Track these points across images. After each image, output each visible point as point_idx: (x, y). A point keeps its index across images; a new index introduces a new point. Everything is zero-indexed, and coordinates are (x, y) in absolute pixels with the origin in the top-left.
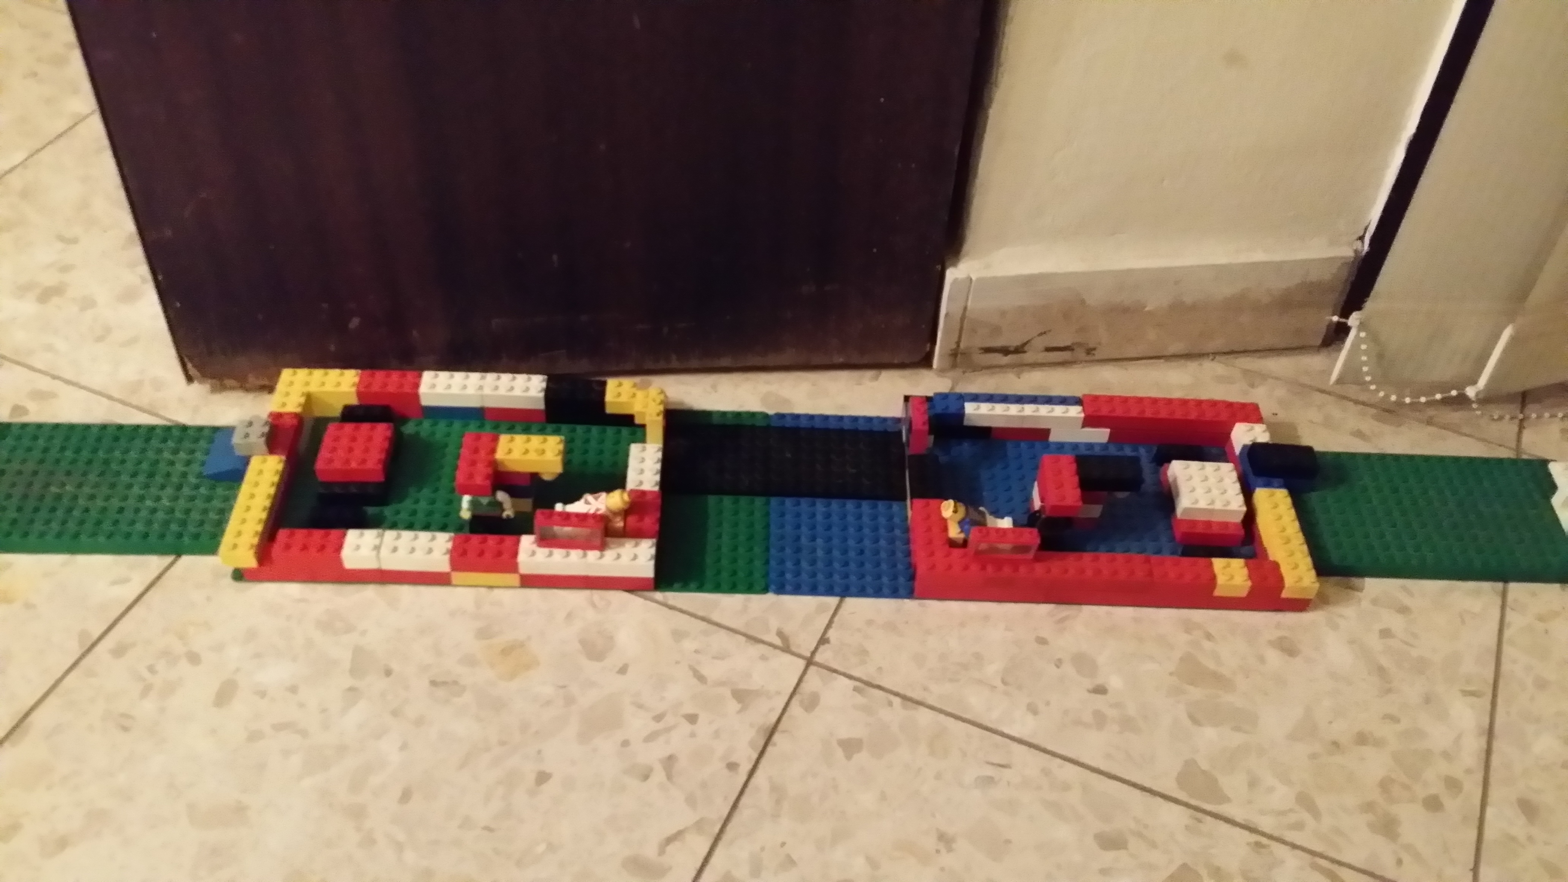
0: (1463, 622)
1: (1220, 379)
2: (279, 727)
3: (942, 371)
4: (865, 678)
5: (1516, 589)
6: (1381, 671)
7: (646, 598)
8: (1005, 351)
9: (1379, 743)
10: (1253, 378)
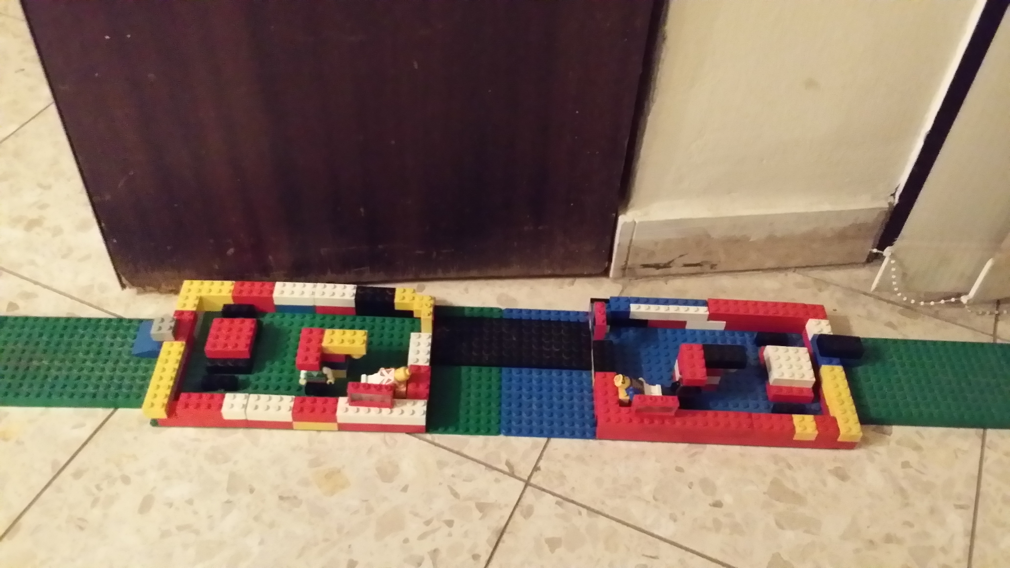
0: (957, 457)
1: (799, 286)
2: (180, 528)
3: (615, 279)
4: (563, 495)
5: (990, 432)
6: (902, 491)
7: (420, 439)
8: (657, 266)
9: (900, 541)
10: (822, 284)
